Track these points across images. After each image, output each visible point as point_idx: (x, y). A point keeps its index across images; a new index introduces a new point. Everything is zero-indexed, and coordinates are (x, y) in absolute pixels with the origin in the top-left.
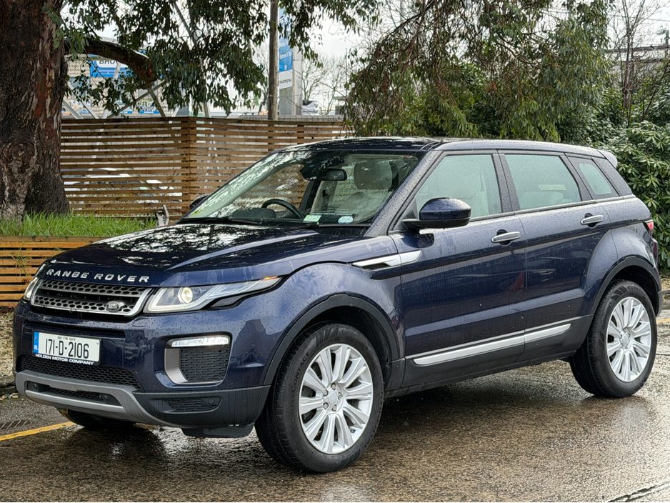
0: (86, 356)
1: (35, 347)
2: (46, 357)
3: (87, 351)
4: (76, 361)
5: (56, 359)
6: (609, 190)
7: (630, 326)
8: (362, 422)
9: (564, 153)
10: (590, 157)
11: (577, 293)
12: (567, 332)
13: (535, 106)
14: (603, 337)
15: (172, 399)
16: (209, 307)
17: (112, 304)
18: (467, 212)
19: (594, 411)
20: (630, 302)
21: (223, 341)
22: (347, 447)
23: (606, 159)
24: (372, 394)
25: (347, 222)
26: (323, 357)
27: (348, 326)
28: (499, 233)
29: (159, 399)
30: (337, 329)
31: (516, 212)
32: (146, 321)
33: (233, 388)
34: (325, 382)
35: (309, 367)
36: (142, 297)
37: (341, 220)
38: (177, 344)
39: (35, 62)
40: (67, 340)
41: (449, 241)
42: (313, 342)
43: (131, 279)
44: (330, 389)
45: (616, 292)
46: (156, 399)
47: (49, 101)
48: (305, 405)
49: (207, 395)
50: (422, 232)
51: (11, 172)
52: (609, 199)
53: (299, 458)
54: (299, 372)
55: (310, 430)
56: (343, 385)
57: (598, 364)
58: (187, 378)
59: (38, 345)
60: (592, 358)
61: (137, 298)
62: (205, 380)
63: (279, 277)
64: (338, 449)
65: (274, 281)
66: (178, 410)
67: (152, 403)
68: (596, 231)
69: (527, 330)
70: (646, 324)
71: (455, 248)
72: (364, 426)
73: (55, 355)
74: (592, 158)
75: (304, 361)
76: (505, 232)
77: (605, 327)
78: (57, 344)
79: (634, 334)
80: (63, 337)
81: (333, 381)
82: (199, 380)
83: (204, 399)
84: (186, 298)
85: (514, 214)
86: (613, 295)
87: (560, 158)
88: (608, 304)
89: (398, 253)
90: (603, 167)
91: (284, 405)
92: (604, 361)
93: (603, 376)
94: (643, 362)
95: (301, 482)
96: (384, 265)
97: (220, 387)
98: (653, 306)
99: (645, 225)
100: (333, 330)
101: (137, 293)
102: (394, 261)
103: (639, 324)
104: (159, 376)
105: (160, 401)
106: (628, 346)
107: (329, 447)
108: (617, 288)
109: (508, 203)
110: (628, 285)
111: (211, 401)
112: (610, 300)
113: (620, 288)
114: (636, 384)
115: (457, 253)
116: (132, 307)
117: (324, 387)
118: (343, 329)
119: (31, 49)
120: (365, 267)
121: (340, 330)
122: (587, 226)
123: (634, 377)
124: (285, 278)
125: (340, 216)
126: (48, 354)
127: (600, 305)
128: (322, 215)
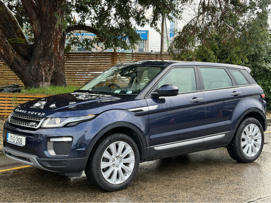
2: (10, 142)
4: (18, 145)
6: (246, 82)
7: (252, 135)
8: (130, 172)
9: (226, 67)
10: (238, 69)
11: (228, 122)
12: (223, 137)
13: (239, 49)
14: (240, 139)
15: (50, 161)
16: (66, 126)
17: (31, 123)
18: (177, 90)
19: (234, 169)
21: (70, 139)
22: (122, 182)
23: (245, 70)
24: (134, 161)
25: (130, 93)
26: (112, 146)
27: (124, 134)
28: (193, 98)
29: (45, 161)
30: (119, 135)
31: (202, 90)
32: (41, 130)
33: (73, 158)
34: (113, 156)
35: (106, 150)
37: (128, 93)
38: (52, 140)
39: (53, 32)
41: (171, 102)
42: (107, 140)
43: (39, 114)
44: (116, 159)
45: (246, 122)
46: (44, 161)
47: (58, 46)
48: (103, 165)
49: (63, 160)
50: (160, 98)
51: (45, 71)
53: (101, 186)
54: (101, 152)
55: (106, 175)
56: (122, 157)
57: (237, 150)
58: (56, 153)
60: (235, 147)
61: (40, 122)
62: (62, 154)
63: (95, 115)
64: (118, 182)
65: (93, 116)
66: (52, 166)
67: (42, 162)
68: (237, 98)
69: (205, 136)
70: (259, 134)
71: (173, 104)
72: (130, 173)
74: (239, 70)
75: (103, 148)
76: (196, 98)
77: (241, 135)
79: (254, 138)
80: (15, 135)
81: (117, 156)
82: (60, 154)
83: (62, 162)
85: (202, 91)
86: (245, 123)
87: (224, 69)
88: (242, 126)
89: (148, 106)
90: (244, 73)
91: (94, 165)
92: (240, 149)
94: (257, 149)
95: (101, 195)
96: (141, 110)
97: (68, 158)
98: (263, 127)
99: (261, 96)
100: (117, 136)
101: (40, 120)
102: (145, 109)
103: (256, 134)
104: (45, 152)
105: (46, 162)
106: (251, 143)
107: (114, 182)
108: (246, 120)
109: (199, 87)
110: (251, 119)
111: (65, 163)
112: (243, 125)
113: (248, 120)
114: (254, 158)
116: (38, 125)
117: (113, 158)
118: (121, 135)
119: (52, 28)
120: (133, 111)
121: (120, 136)
122: (234, 96)
123: (253, 155)
125: (128, 91)
127: (238, 127)
128: (121, 90)
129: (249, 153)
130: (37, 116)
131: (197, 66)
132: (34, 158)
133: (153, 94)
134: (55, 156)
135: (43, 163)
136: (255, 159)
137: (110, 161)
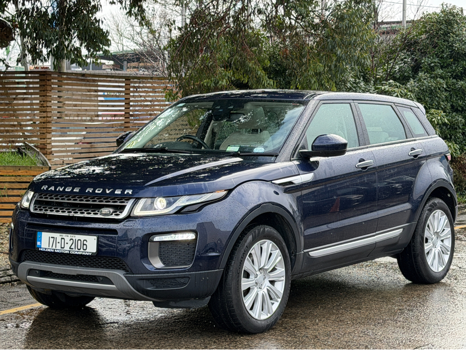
0: (85, 248)
1: (38, 243)
3: (86, 245)
4: (76, 253)
5: (58, 251)
6: (422, 131)
7: (438, 231)
9: (394, 103)
10: (409, 107)
11: (407, 206)
15: (153, 279)
17: (105, 210)
20: (438, 213)
23: (418, 108)
24: (284, 277)
25: (260, 151)
27: (270, 227)
28: (360, 161)
29: (144, 279)
30: (264, 228)
31: (368, 146)
32: (134, 222)
33: (198, 271)
35: (247, 257)
36: (129, 205)
38: (157, 239)
40: (68, 237)
42: (250, 238)
43: (118, 192)
45: (430, 206)
46: (142, 279)
49: (180, 276)
50: (312, 159)
52: (423, 137)
53: (241, 322)
54: (242, 259)
56: (267, 270)
57: (419, 258)
58: (164, 264)
59: (41, 241)
62: (177, 265)
63: (225, 190)
64: (264, 317)
66: (157, 287)
67: (138, 282)
69: (377, 233)
71: (334, 172)
72: (279, 300)
73: (57, 248)
74: (410, 108)
75: (245, 251)
76: (364, 160)
78: (59, 240)
79: (441, 237)
80: (64, 235)
81: (261, 267)
82: (172, 265)
83: (177, 279)
84: (160, 206)
85: (367, 148)
86: (429, 208)
87: (392, 107)
88: (426, 214)
89: (299, 175)
90: (418, 114)
93: (422, 268)
94: (446, 258)
96: (291, 183)
97: (189, 270)
100: (262, 230)
101: (124, 202)
103: (444, 230)
105: (145, 281)
106: (437, 246)
108: (431, 203)
110: (437, 201)
111: (182, 280)
112: (427, 212)
113: (432, 203)
114: (442, 274)
115: (336, 175)
116: (121, 212)
120: (280, 184)
122: (413, 157)
123: (441, 269)
124: (230, 191)
125: (255, 147)
126: (50, 247)
128: (240, 147)
129: (435, 266)
130: (113, 196)
131: (353, 100)
132: (120, 274)
133: (302, 152)
134: (163, 269)
135: (140, 283)
136: (443, 277)
137: (250, 277)
